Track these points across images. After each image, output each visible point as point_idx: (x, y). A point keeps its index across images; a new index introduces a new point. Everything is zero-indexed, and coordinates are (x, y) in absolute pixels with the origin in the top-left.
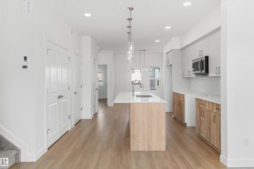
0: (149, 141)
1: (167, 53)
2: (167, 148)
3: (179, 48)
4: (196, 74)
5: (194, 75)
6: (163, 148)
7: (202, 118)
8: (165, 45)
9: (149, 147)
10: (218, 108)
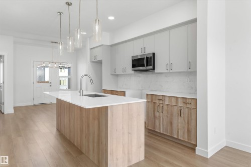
1: (91, 49)
3: (109, 44)
4: (135, 71)
5: (133, 72)
7: (157, 113)
8: (88, 39)
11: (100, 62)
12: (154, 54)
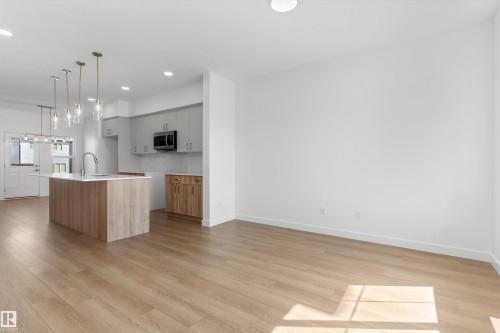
0: (131, 225)
1: (103, 120)
2: (151, 230)
3: (127, 116)
4: (158, 150)
5: (155, 151)
6: (146, 229)
7: (175, 194)
9: (131, 232)
10: (199, 180)
11: (115, 138)
12: (175, 132)
